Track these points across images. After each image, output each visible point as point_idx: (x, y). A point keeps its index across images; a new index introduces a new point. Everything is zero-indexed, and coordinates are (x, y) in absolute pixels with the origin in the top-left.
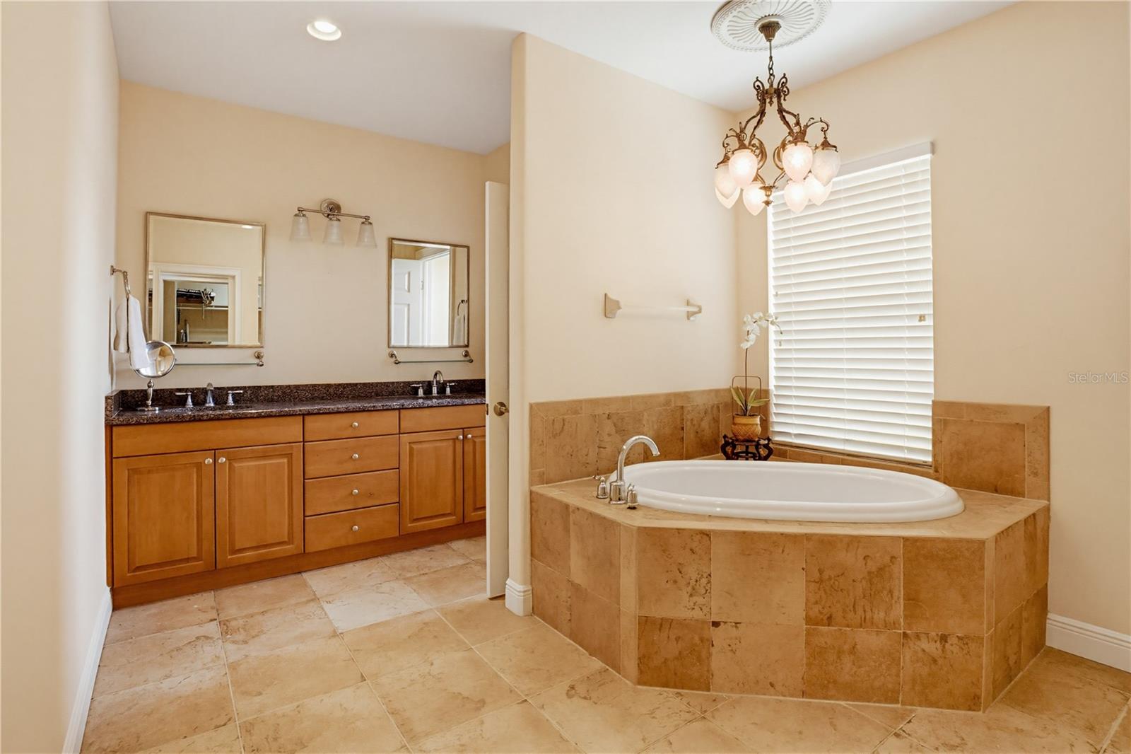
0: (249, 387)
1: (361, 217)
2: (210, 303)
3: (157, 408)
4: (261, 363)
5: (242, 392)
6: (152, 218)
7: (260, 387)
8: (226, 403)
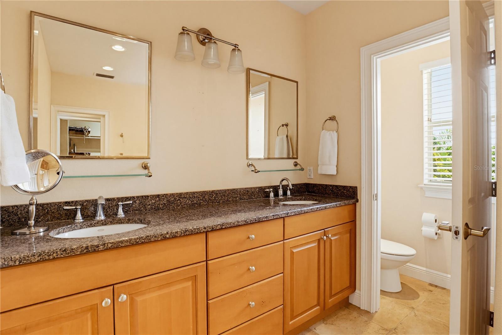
0: (138, 197)
1: (232, 45)
2: (88, 134)
3: (41, 230)
4: (150, 174)
5: (131, 202)
6: (37, 19)
7: (148, 196)
8: (116, 215)
